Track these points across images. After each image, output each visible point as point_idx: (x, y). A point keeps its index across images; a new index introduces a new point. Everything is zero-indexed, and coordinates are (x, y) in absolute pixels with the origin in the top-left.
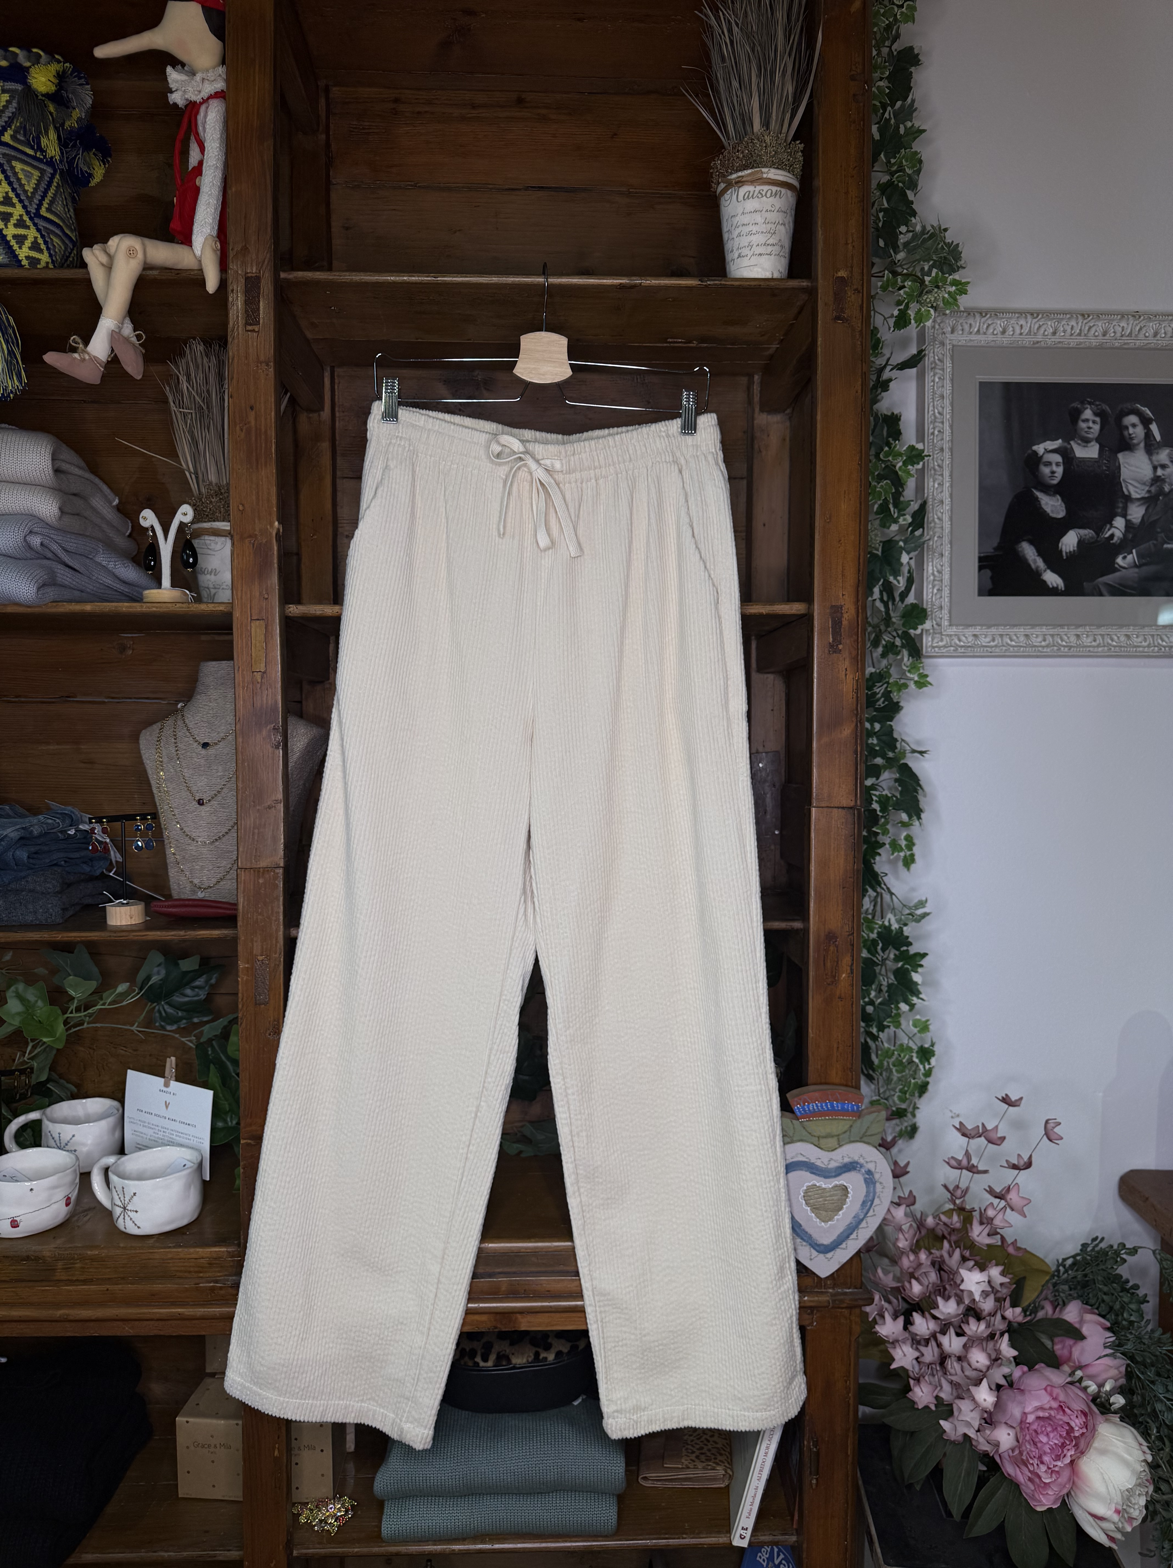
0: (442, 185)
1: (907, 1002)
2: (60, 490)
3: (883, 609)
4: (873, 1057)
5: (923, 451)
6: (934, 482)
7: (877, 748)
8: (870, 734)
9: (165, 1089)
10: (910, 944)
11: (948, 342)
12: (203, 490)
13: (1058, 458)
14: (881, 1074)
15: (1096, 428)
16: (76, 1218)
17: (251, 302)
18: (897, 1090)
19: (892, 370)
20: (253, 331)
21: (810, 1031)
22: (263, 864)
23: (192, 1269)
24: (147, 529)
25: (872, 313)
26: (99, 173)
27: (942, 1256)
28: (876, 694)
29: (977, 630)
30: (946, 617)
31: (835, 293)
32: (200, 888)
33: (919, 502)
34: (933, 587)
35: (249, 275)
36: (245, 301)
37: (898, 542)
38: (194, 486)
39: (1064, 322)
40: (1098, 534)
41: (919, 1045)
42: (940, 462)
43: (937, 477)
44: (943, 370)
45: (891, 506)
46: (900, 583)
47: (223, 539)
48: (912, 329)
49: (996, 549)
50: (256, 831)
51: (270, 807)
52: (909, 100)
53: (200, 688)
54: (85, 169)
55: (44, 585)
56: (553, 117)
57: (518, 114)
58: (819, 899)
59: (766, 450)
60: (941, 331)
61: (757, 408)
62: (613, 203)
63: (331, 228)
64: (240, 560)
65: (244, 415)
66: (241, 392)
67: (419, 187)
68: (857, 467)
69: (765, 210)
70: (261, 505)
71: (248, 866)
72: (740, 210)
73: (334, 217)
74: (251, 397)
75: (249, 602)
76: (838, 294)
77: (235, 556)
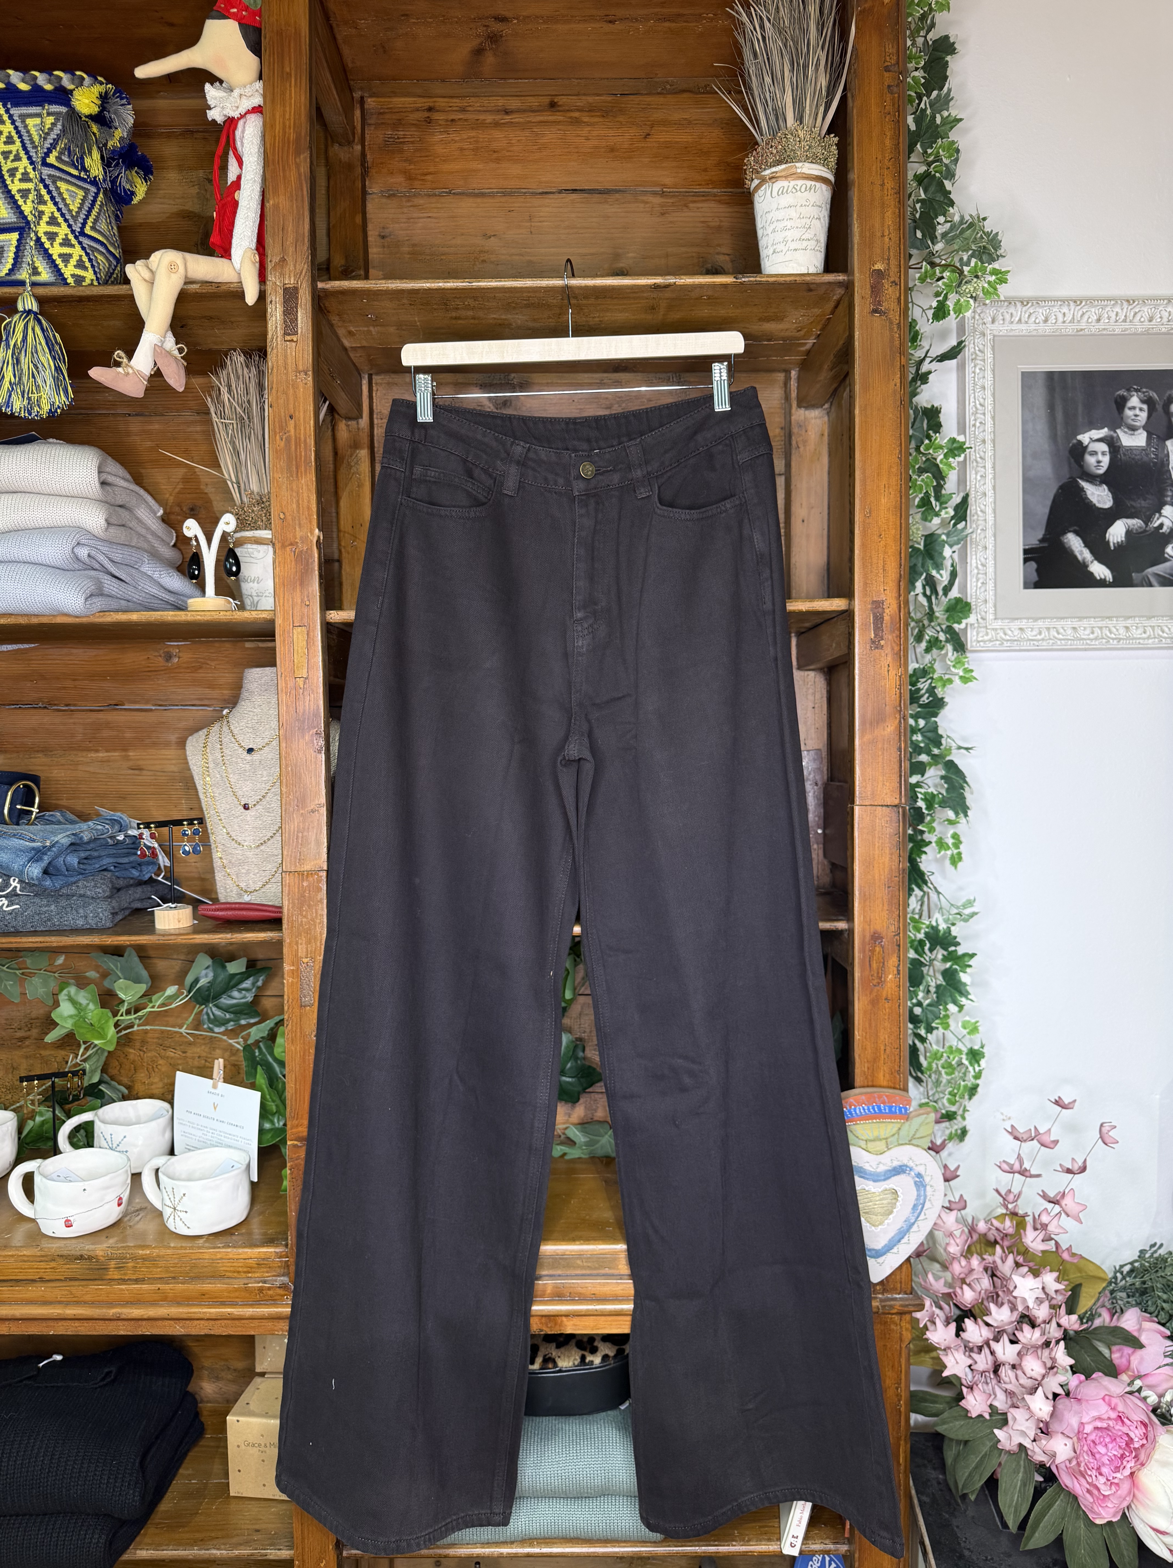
0: (476, 191)
1: (955, 1002)
2: (106, 502)
3: (925, 603)
4: (922, 1059)
5: (964, 443)
6: (976, 474)
7: (922, 745)
8: (914, 730)
9: (213, 1091)
10: (958, 944)
11: (989, 332)
12: (245, 499)
13: (1104, 447)
14: (930, 1076)
15: (1144, 415)
16: (128, 1218)
17: (290, 312)
18: (947, 1093)
19: (931, 362)
20: (292, 341)
21: (856, 1033)
22: (307, 867)
23: (240, 1269)
24: (191, 539)
25: (910, 305)
26: (141, 190)
27: (994, 1262)
28: (919, 690)
29: (1023, 624)
30: (992, 610)
31: (872, 286)
32: (246, 891)
33: (962, 495)
34: (978, 580)
35: (287, 286)
36: (284, 312)
37: (940, 536)
38: (236, 496)
39: (1108, 309)
40: (1147, 525)
41: (969, 1047)
42: (982, 454)
43: (979, 469)
44: (984, 360)
45: (932, 500)
46: (942, 578)
47: (265, 547)
48: (951, 320)
49: (1041, 541)
50: (300, 835)
51: (313, 811)
52: (945, 89)
53: (244, 694)
54: (128, 187)
55: (91, 595)
56: (586, 119)
57: (551, 118)
58: (864, 898)
59: (804, 446)
60: (980, 321)
61: (794, 404)
62: (647, 203)
63: (367, 238)
64: (282, 568)
65: (284, 424)
66: (281, 401)
67: (454, 193)
68: (896, 460)
69: (799, 205)
70: (300, 512)
71: (293, 869)
72: (774, 206)
73: (370, 226)
74: (291, 406)
75: (291, 609)
76: (875, 287)
77: (277, 563)
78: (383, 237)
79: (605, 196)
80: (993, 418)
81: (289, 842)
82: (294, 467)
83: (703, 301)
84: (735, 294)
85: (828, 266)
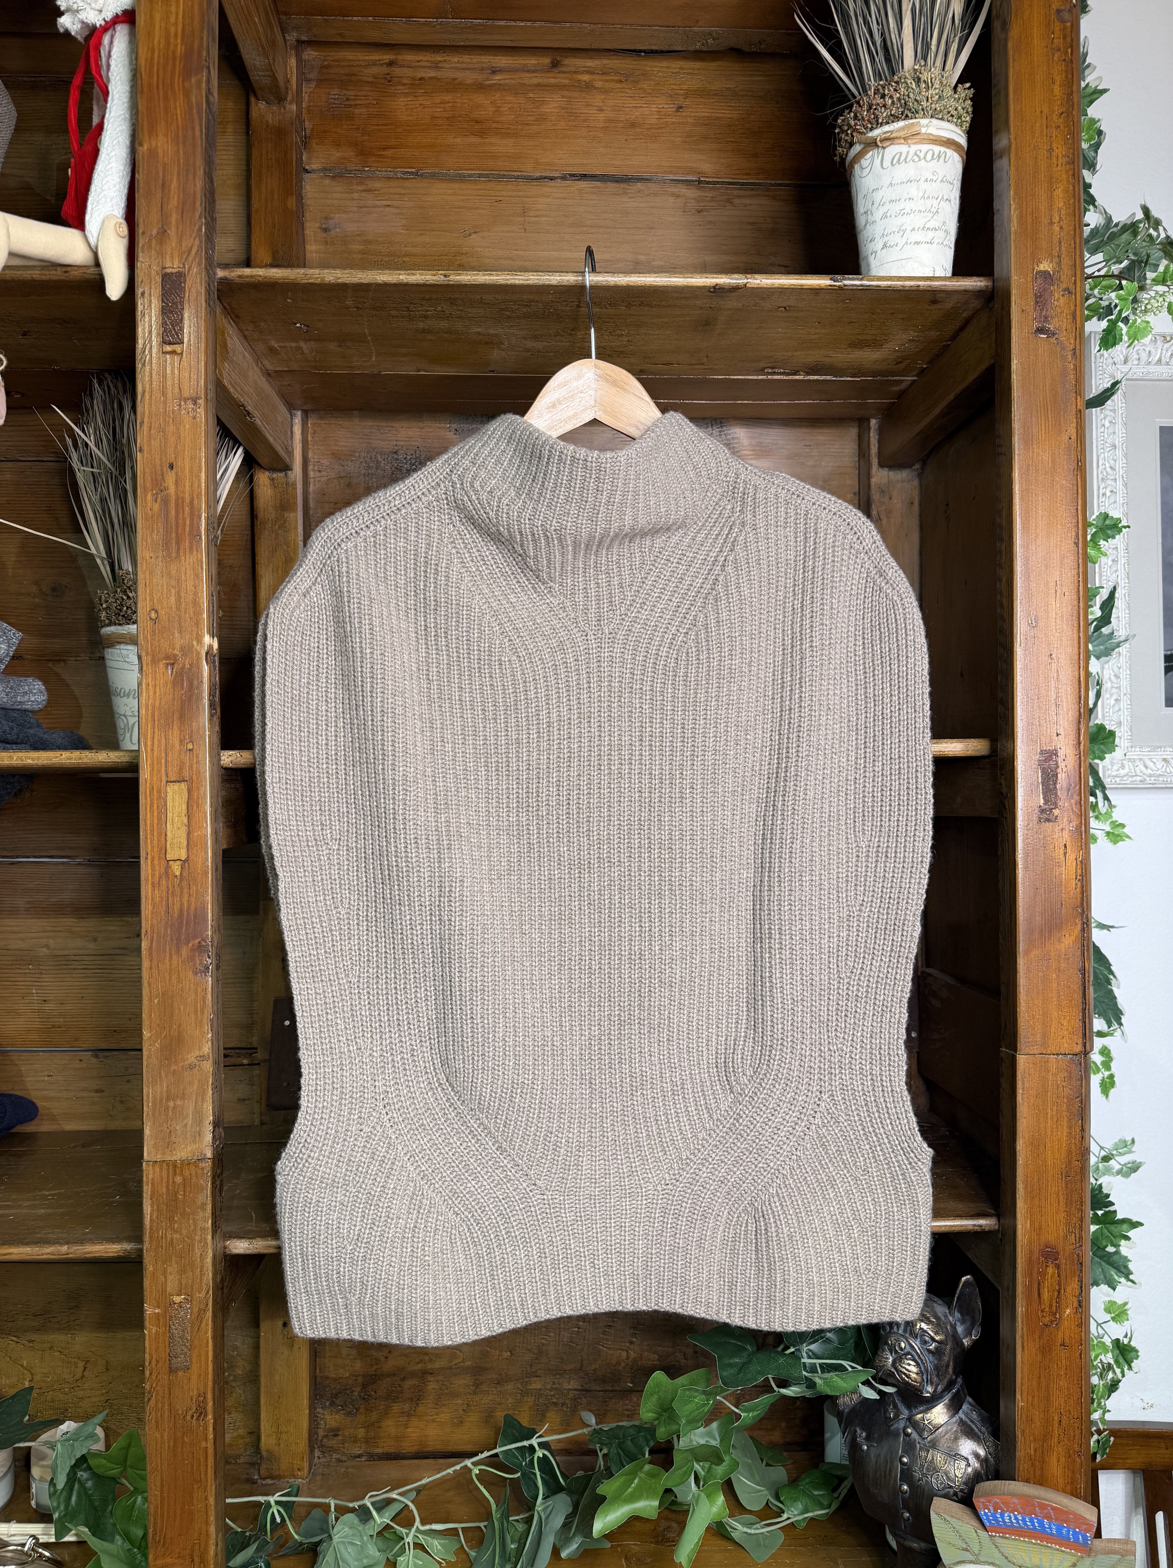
0: (451, 173)
17: (171, 311)
21: (1018, 1397)
22: (180, 1154)
29: (1167, 753)
30: (1127, 735)
31: (1035, 295)
33: (1109, 587)
34: (1111, 696)
35: (169, 271)
36: (163, 308)
50: (171, 1104)
51: (192, 1066)
56: (599, 84)
57: (552, 81)
58: (1031, 1196)
60: (1110, 361)
61: (875, 461)
62: (678, 196)
63: (303, 229)
64: (151, 693)
65: (160, 478)
66: (155, 443)
67: (422, 175)
68: (1072, 547)
69: (923, 179)
70: (183, 610)
71: (159, 1157)
72: (886, 181)
73: (308, 215)
74: (170, 451)
75: (163, 755)
76: (1041, 296)
77: (144, 687)
78: (326, 230)
79: (622, 185)
80: (1126, 485)
81: (153, 1115)
82: (174, 541)
83: (780, 314)
84: (828, 305)
85: (960, 268)
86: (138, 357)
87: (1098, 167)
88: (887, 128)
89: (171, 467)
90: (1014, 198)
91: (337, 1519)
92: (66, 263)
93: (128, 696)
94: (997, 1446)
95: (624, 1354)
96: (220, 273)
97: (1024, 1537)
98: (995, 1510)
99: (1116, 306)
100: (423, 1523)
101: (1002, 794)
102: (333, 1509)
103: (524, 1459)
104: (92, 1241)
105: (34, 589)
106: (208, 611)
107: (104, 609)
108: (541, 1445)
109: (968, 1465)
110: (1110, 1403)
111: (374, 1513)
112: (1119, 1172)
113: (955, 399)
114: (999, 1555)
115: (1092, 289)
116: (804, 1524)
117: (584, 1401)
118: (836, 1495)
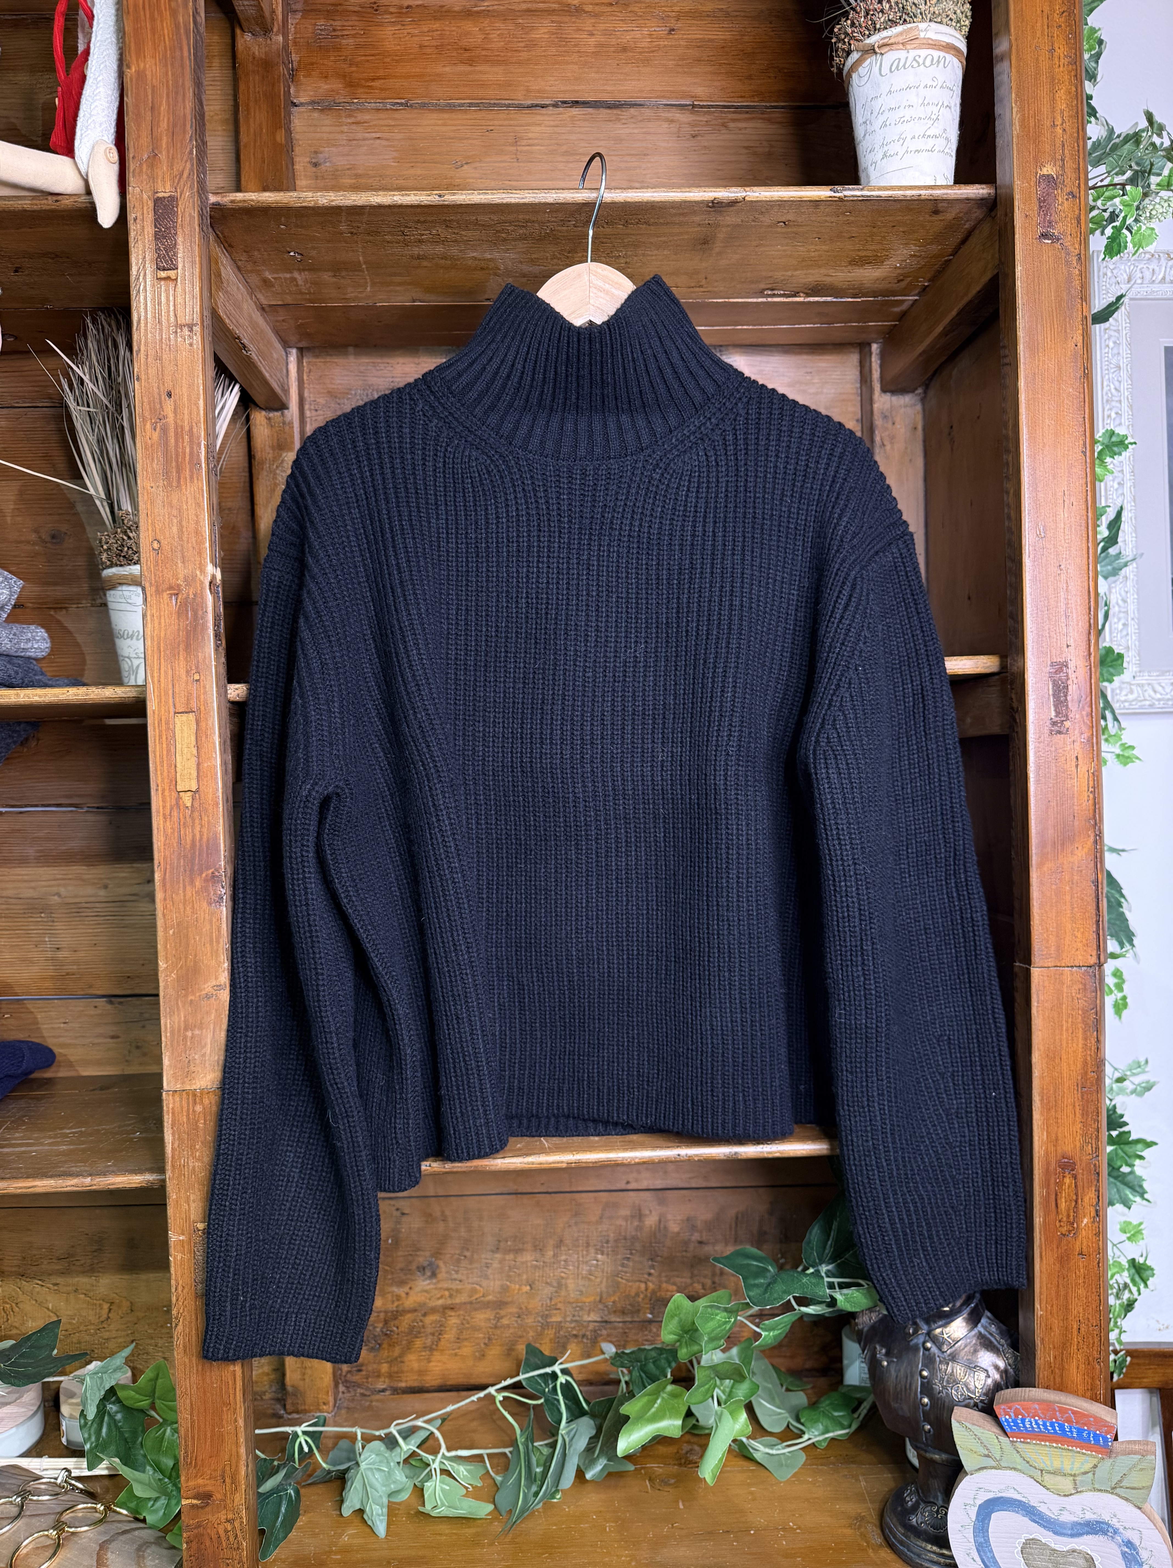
0: (442, 102)
1: (1122, 1201)
5: (1124, 438)
10: (1126, 1125)
17: (164, 235)
20: (168, 278)
21: (1037, 1306)
30: (1135, 660)
31: (1039, 199)
34: (1118, 621)
35: (160, 195)
36: (156, 234)
43: (1116, 474)
50: (189, 1034)
51: (209, 996)
58: (1047, 1108)
59: (892, 443)
60: (1114, 280)
61: (877, 386)
62: (672, 121)
63: (293, 165)
64: (156, 625)
65: (158, 406)
66: (152, 371)
67: (411, 106)
68: (1080, 456)
69: (922, 85)
70: (185, 539)
71: (178, 1087)
72: (885, 88)
73: (297, 150)
74: (168, 378)
75: (170, 686)
76: (1044, 201)
77: (149, 618)
78: (315, 165)
79: (615, 111)
80: (1131, 407)
81: (172, 1045)
82: (174, 470)
83: (779, 230)
84: (828, 219)
85: (962, 176)
86: (133, 285)
87: (1099, 78)
88: (884, 34)
89: (169, 395)
90: (1016, 101)
91: (363, 1448)
92: (57, 191)
93: (132, 637)
94: (1016, 1357)
95: (643, 1286)
96: (213, 199)
97: (1045, 1441)
98: (1016, 1416)
99: (1121, 211)
100: (449, 1449)
101: (1012, 708)
102: (359, 1437)
103: (547, 1385)
104: (115, 1173)
105: (33, 536)
106: (211, 540)
107: (105, 550)
108: (565, 1372)
109: (988, 1376)
110: (1126, 1323)
111: (400, 1440)
112: (1134, 1092)
113: (958, 314)
114: (1019, 1460)
115: (1095, 200)
116: (825, 1444)
117: (604, 1332)
118: (856, 1415)
